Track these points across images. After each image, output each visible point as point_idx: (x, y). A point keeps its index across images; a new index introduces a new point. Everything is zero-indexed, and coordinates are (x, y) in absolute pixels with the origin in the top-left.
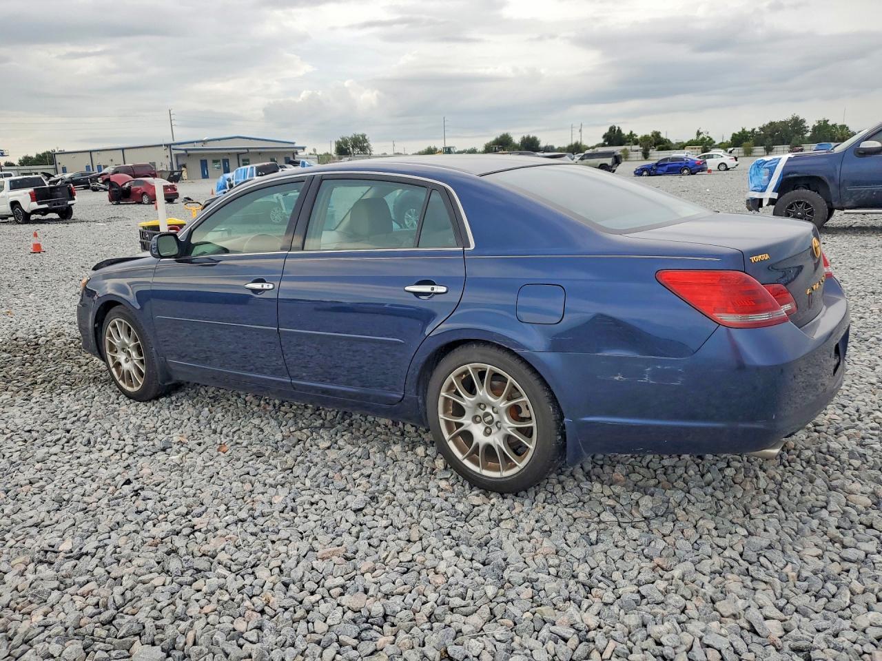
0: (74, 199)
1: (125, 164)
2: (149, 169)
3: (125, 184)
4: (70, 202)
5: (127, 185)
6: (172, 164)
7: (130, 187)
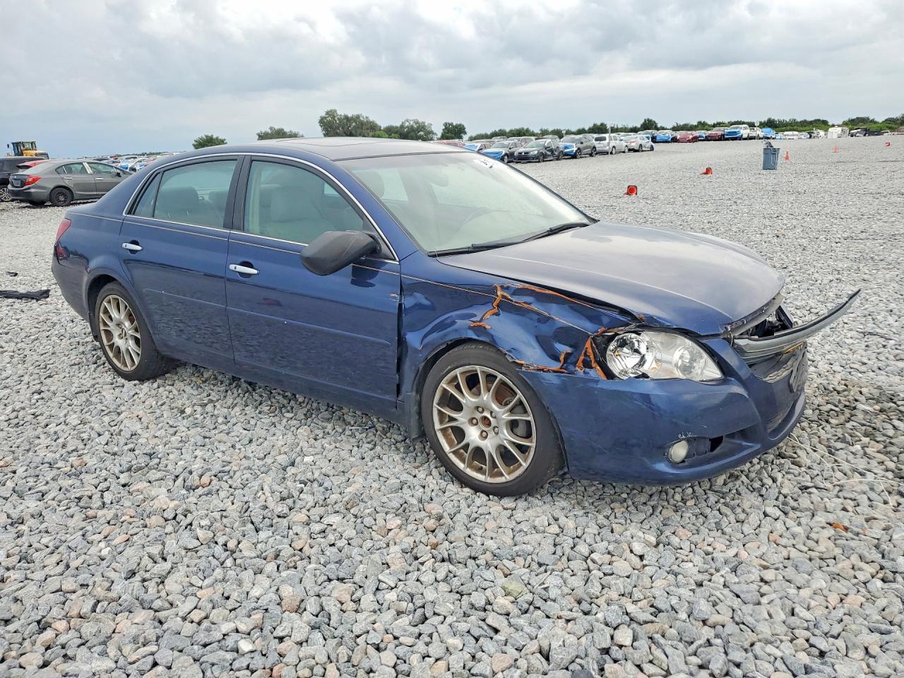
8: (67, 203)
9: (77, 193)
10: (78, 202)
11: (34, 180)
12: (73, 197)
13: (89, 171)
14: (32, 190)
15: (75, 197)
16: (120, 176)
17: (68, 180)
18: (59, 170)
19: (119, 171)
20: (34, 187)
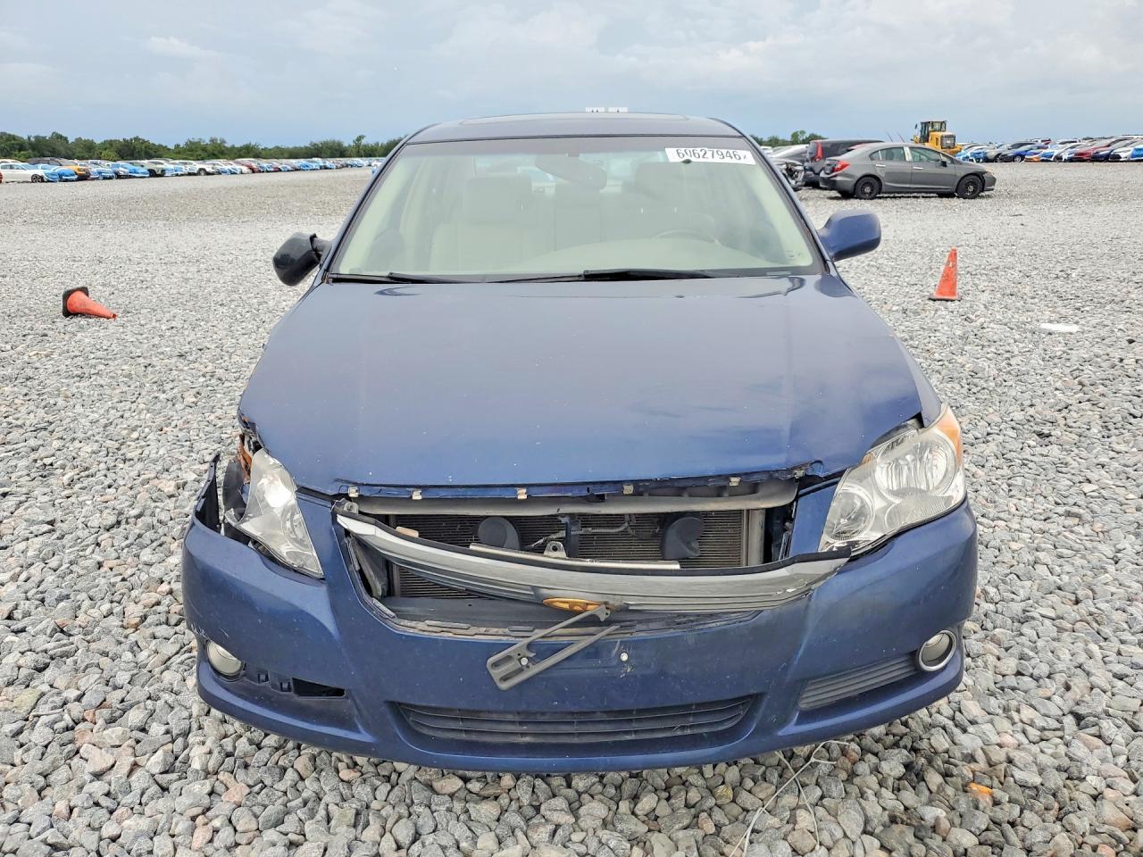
8: (872, 195)
9: (887, 184)
10: (886, 195)
11: (843, 166)
12: (880, 189)
13: (909, 157)
14: (838, 179)
15: (884, 189)
16: (946, 166)
17: (881, 167)
18: (874, 155)
19: (945, 159)
20: (840, 175)
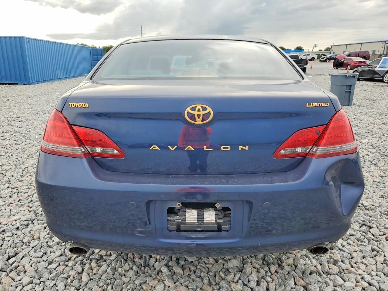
0: (307, 65)
1: (361, 50)
2: (367, 53)
3: (342, 60)
4: (305, 66)
5: (342, 61)
6: (384, 51)
7: (344, 61)
